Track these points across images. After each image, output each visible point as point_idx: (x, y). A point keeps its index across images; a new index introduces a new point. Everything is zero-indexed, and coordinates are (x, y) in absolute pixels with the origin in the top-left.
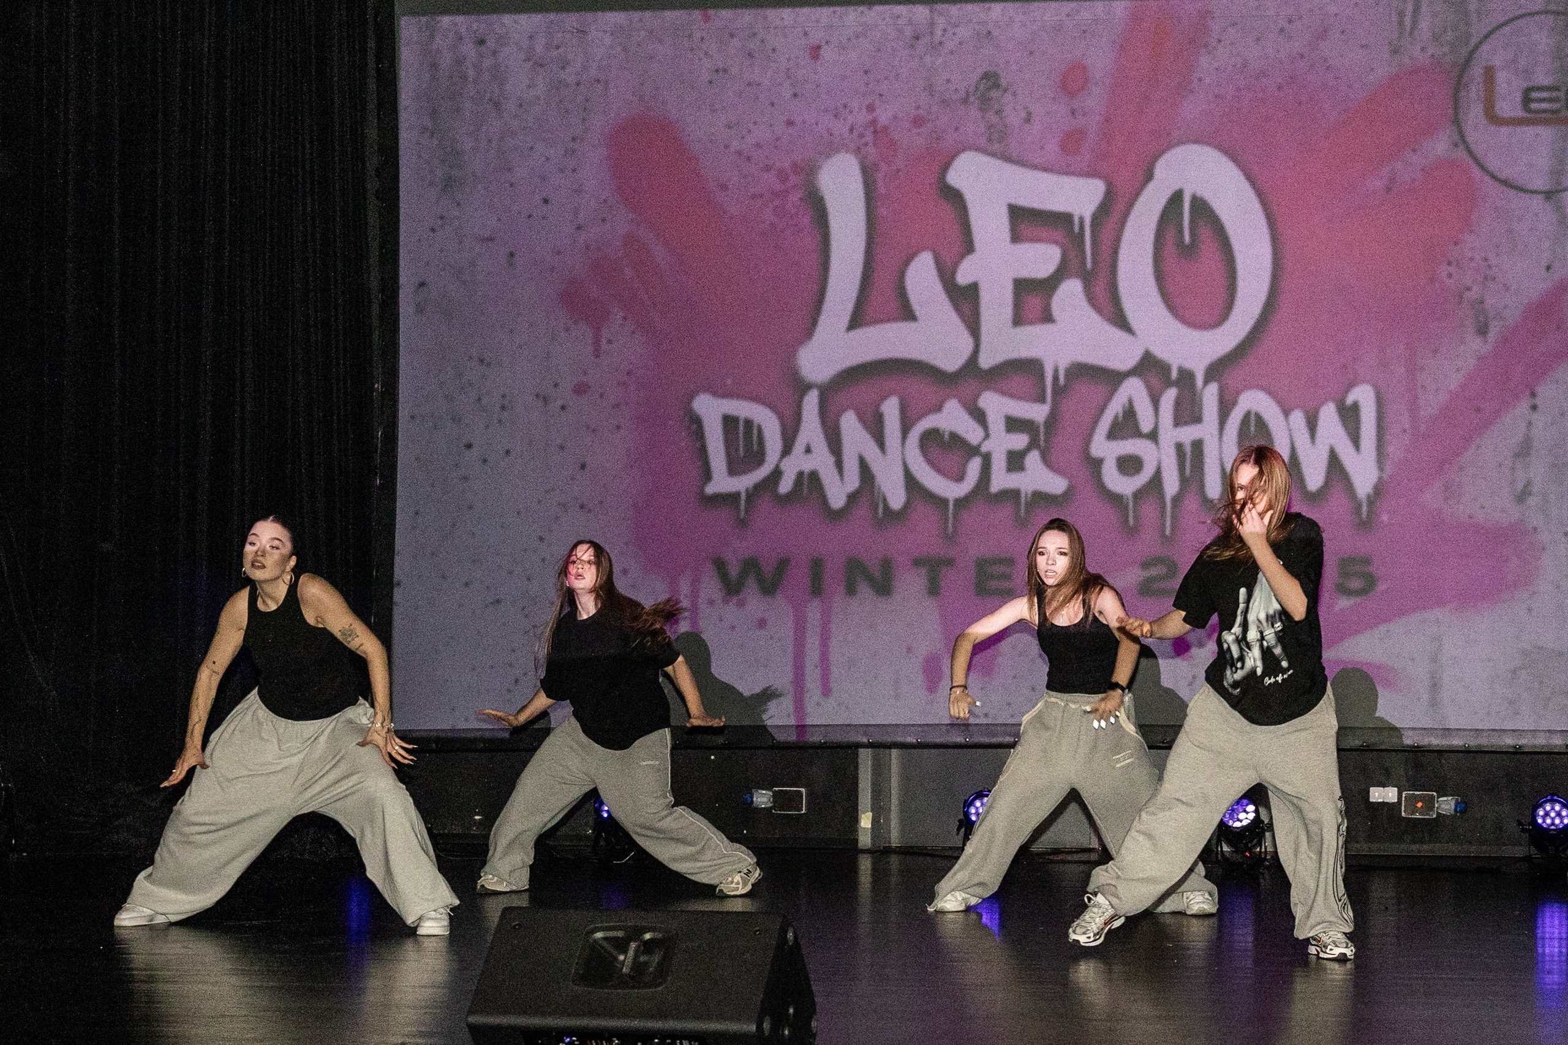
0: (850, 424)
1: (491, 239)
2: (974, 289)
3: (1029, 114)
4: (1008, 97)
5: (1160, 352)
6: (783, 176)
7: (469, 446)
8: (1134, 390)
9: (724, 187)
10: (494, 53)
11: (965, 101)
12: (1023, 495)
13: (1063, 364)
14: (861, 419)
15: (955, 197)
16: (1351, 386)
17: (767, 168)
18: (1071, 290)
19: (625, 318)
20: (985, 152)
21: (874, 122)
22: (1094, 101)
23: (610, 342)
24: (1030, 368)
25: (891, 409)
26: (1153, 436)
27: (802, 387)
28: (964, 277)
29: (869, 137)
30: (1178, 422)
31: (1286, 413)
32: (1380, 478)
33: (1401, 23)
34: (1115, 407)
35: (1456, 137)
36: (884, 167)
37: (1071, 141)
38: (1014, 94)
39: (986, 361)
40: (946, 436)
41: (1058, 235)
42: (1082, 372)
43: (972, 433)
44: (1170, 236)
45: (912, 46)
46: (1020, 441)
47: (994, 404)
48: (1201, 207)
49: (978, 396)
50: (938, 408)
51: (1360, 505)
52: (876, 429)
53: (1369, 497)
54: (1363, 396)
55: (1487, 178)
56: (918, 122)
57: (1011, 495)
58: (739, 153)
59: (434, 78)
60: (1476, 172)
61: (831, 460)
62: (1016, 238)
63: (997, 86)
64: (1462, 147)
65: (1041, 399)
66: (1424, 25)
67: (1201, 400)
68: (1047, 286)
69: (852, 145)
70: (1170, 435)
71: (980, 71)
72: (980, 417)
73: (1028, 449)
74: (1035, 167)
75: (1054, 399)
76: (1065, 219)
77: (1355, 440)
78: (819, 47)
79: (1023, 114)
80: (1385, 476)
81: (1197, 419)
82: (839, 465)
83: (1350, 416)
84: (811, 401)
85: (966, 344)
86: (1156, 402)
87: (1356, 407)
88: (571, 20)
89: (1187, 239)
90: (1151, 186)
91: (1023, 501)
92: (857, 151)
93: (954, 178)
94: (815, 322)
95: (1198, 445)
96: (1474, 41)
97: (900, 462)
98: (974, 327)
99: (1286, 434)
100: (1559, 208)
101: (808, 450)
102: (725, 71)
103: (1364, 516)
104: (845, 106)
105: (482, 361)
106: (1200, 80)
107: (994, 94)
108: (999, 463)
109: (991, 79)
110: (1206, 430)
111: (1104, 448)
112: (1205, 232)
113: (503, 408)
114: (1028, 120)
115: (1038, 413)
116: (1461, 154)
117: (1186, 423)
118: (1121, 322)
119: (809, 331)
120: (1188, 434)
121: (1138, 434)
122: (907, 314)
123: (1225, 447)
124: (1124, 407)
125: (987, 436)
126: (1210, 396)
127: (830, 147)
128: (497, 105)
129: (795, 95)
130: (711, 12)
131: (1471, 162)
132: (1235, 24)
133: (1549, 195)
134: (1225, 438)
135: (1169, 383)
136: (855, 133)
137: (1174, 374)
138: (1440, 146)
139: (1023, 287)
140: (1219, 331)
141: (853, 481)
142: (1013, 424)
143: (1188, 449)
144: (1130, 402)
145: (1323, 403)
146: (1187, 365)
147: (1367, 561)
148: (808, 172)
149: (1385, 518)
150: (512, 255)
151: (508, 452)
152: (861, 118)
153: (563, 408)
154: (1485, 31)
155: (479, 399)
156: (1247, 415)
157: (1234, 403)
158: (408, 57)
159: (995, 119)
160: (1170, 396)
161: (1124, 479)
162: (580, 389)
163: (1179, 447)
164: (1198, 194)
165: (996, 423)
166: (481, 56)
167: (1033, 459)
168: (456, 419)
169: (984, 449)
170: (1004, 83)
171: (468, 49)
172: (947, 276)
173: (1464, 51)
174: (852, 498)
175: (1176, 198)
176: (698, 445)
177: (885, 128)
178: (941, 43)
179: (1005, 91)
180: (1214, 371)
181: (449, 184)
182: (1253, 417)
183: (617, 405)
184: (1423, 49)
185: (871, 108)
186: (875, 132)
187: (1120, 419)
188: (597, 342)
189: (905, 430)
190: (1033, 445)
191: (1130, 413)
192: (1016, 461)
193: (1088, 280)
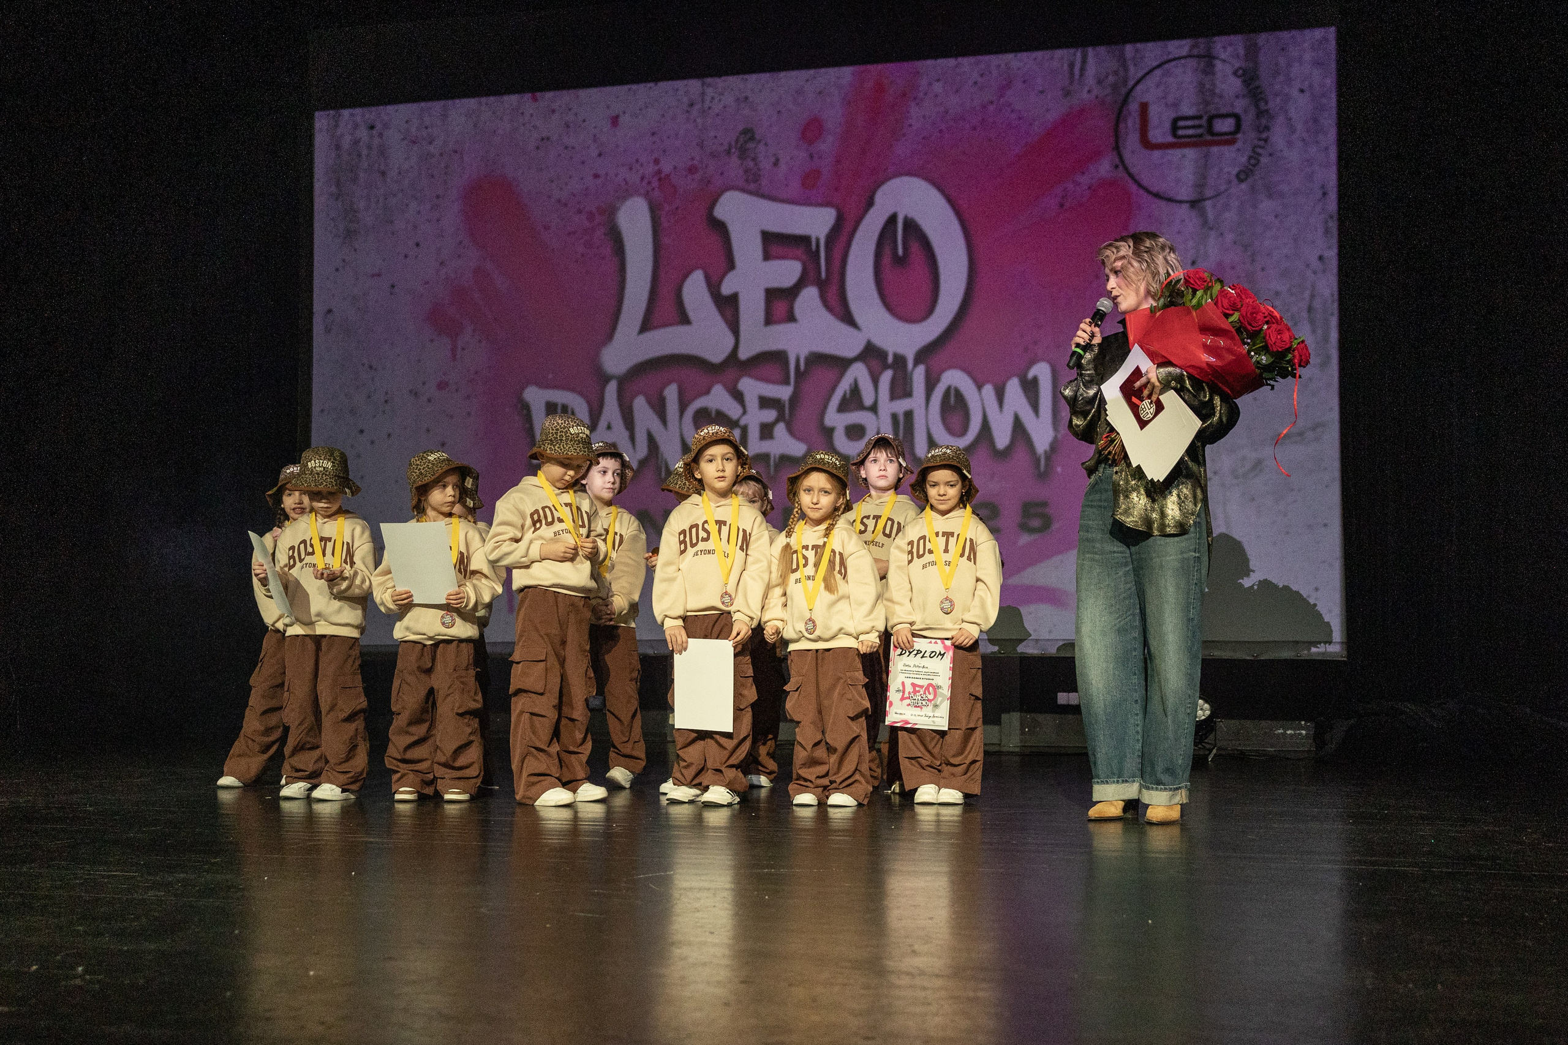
0: (640, 404)
1: (379, 275)
2: (734, 299)
3: (777, 160)
4: (761, 147)
5: (878, 342)
6: (591, 216)
7: (362, 431)
8: (859, 372)
9: (547, 228)
10: (381, 135)
11: (728, 152)
12: (772, 459)
13: (804, 353)
14: (649, 402)
15: (720, 228)
16: (1032, 362)
17: (580, 212)
18: (810, 295)
19: (474, 331)
20: (743, 190)
21: (659, 172)
22: (827, 145)
23: (463, 349)
24: (778, 357)
25: (671, 393)
26: (874, 409)
27: (605, 379)
28: (726, 289)
29: (655, 184)
30: (893, 397)
31: (979, 387)
32: (1055, 438)
33: (1072, 74)
34: (844, 386)
35: (1117, 161)
36: (667, 207)
37: (810, 179)
38: (766, 144)
39: (744, 354)
40: (713, 414)
41: (799, 252)
42: (818, 360)
43: (733, 410)
44: (887, 251)
45: (688, 112)
46: (770, 415)
47: (751, 387)
48: (911, 226)
49: (737, 381)
50: (707, 392)
51: (1038, 460)
52: (659, 408)
53: (1046, 452)
54: (1041, 371)
55: (1142, 192)
56: (692, 170)
57: (764, 458)
58: (559, 201)
59: (339, 156)
60: (1133, 188)
61: (626, 434)
62: (767, 256)
63: (752, 138)
64: (1121, 168)
65: (786, 382)
66: (1091, 70)
67: (911, 379)
68: (792, 293)
69: (642, 191)
70: (887, 407)
71: (740, 128)
72: (739, 397)
73: (777, 421)
74: (782, 201)
75: (796, 382)
76: (803, 241)
77: (1035, 407)
78: (617, 117)
79: (773, 159)
80: (1059, 436)
81: (908, 394)
82: (632, 438)
83: (1031, 388)
84: (612, 388)
85: (730, 341)
86: (875, 382)
87: (1035, 380)
88: (437, 106)
89: (900, 251)
90: (872, 211)
91: (772, 463)
92: (646, 195)
93: (720, 212)
94: (614, 328)
95: (909, 415)
96: (1131, 83)
97: (678, 434)
98: (734, 327)
99: (979, 404)
100: (1203, 214)
101: (609, 427)
102: (548, 139)
103: (1042, 468)
104: (637, 161)
105: (371, 367)
106: (910, 125)
107: (751, 145)
108: (754, 433)
109: (748, 134)
110: (916, 402)
111: (834, 419)
112: (915, 247)
113: (386, 402)
114: (776, 163)
115: (784, 393)
116: (1120, 172)
117: (900, 398)
118: (848, 318)
119: (610, 336)
120: (901, 406)
121: (861, 407)
122: (685, 320)
123: (930, 417)
124: (851, 385)
125: (745, 412)
126: (919, 375)
127: (626, 193)
128: (383, 174)
129: (600, 155)
130: (538, 94)
131: (1130, 181)
132: (938, 80)
133: (1194, 204)
134: (931, 408)
135: (886, 367)
136: (646, 181)
137: (890, 359)
138: (1104, 168)
139: (773, 295)
140: (924, 324)
141: (642, 450)
142: (765, 402)
143: (901, 419)
144: (856, 381)
145: (1009, 378)
146: (901, 351)
147: (1044, 504)
148: (610, 212)
149: (1059, 469)
150: (393, 286)
151: (389, 435)
152: (651, 169)
153: (429, 400)
154: (1140, 75)
155: (369, 397)
156: (948, 389)
157: (938, 380)
158: (321, 140)
159: (751, 164)
160: (887, 376)
161: (852, 444)
162: (442, 386)
163: (894, 417)
164: (910, 216)
165: (752, 402)
166: (371, 137)
167: (780, 429)
168: (353, 412)
169: (742, 422)
170: (758, 137)
171: (363, 133)
172: (714, 287)
173: (1124, 91)
174: (643, 463)
175: (892, 219)
176: (527, 425)
177: (668, 176)
178: (710, 108)
179: (760, 141)
180: (922, 355)
181: (349, 235)
182: (952, 392)
183: (468, 397)
184: (1089, 91)
185: (657, 161)
186: (660, 179)
187: (848, 396)
188: (454, 350)
189: (683, 409)
190: (780, 418)
191: (855, 390)
192: (766, 431)
193: (823, 287)
